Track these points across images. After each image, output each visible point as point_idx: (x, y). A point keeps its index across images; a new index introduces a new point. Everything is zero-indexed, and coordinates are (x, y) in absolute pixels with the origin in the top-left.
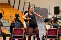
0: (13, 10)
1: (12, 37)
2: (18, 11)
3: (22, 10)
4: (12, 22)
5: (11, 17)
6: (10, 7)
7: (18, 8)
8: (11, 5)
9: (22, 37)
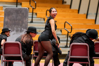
0: (70, 11)
1: (69, 59)
2: (78, 13)
3: (86, 13)
4: (68, 32)
5: (66, 23)
6: (65, 7)
7: (78, 9)
8: (66, 2)
9: (86, 60)
